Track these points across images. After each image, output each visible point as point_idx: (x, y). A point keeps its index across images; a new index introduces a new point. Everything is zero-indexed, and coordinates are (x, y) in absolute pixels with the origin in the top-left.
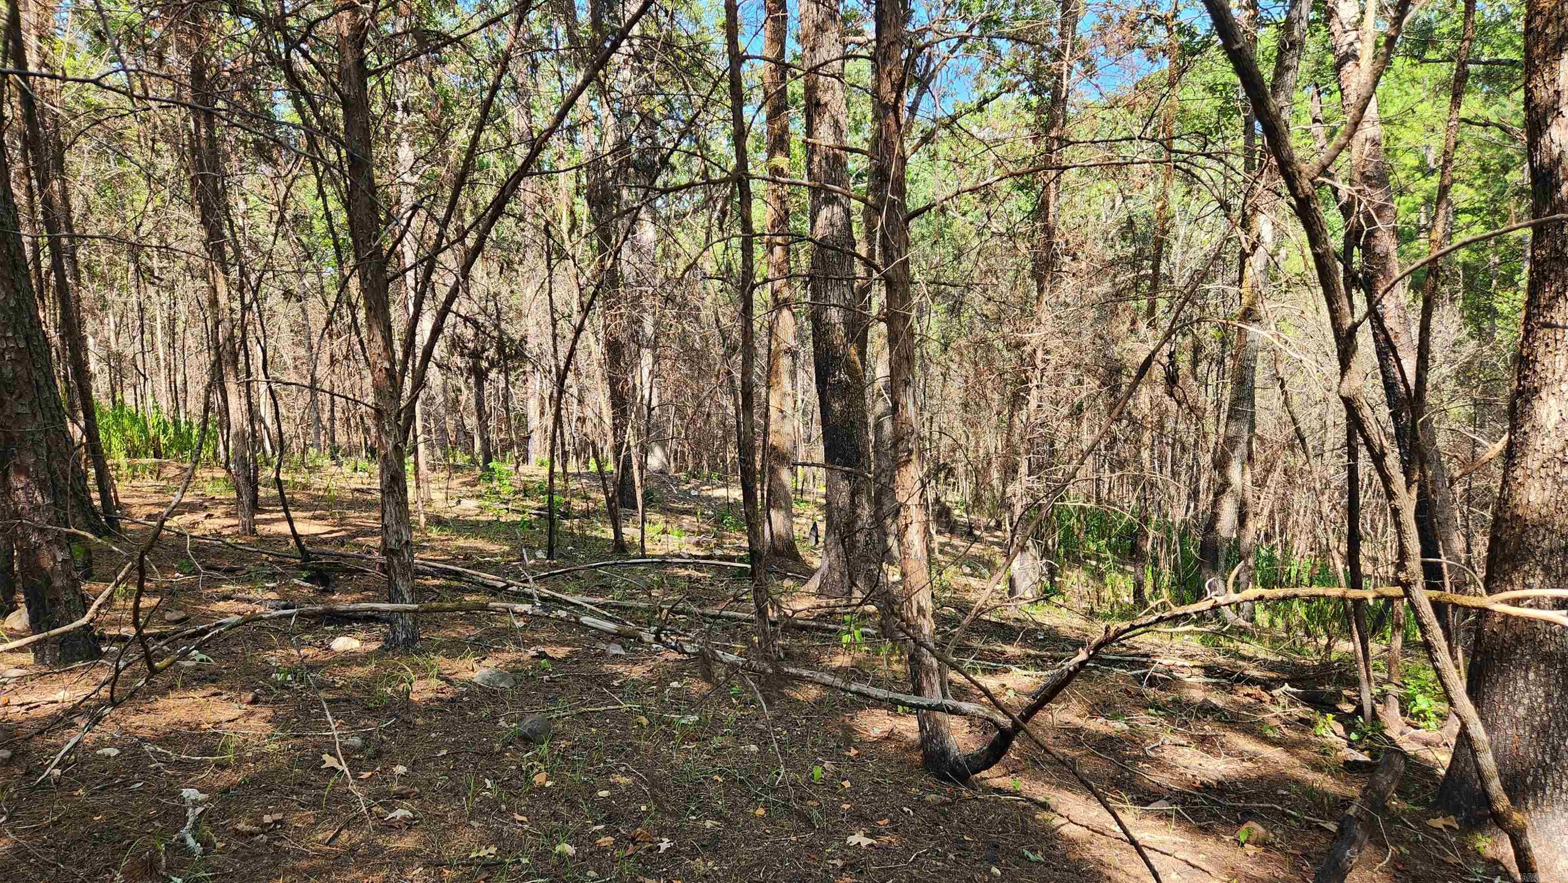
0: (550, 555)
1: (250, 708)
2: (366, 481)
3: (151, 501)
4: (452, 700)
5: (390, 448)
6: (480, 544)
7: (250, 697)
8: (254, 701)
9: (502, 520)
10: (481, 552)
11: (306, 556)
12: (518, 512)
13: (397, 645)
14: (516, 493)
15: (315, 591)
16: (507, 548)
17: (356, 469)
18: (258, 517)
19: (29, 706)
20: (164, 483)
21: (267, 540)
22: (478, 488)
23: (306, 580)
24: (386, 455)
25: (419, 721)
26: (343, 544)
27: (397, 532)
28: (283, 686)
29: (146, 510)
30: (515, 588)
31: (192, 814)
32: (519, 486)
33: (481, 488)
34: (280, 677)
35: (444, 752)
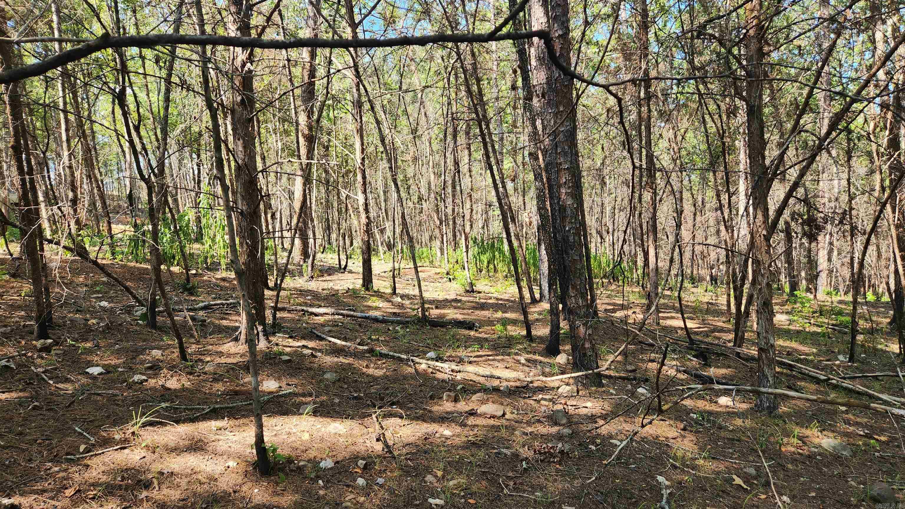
0: (851, 359)
1: (682, 432)
2: (714, 298)
3: (605, 302)
4: (809, 457)
5: (764, 285)
6: (794, 345)
7: (682, 426)
8: (684, 429)
9: (807, 330)
10: (796, 350)
11: (692, 342)
12: (818, 326)
13: (763, 409)
14: (814, 312)
15: (700, 364)
16: (815, 350)
17: (706, 291)
18: (660, 315)
19: (576, 407)
20: (609, 292)
21: (665, 329)
22: (786, 307)
23: (694, 356)
24: (760, 289)
25: (790, 466)
26: (708, 336)
27: (765, 338)
28: (697, 422)
29: (604, 307)
30: (834, 382)
31: (665, 493)
32: (816, 307)
33: (788, 307)
34: (695, 416)
35: (814, 494)
